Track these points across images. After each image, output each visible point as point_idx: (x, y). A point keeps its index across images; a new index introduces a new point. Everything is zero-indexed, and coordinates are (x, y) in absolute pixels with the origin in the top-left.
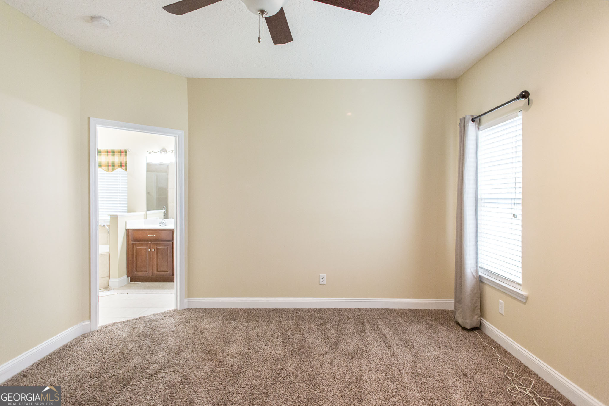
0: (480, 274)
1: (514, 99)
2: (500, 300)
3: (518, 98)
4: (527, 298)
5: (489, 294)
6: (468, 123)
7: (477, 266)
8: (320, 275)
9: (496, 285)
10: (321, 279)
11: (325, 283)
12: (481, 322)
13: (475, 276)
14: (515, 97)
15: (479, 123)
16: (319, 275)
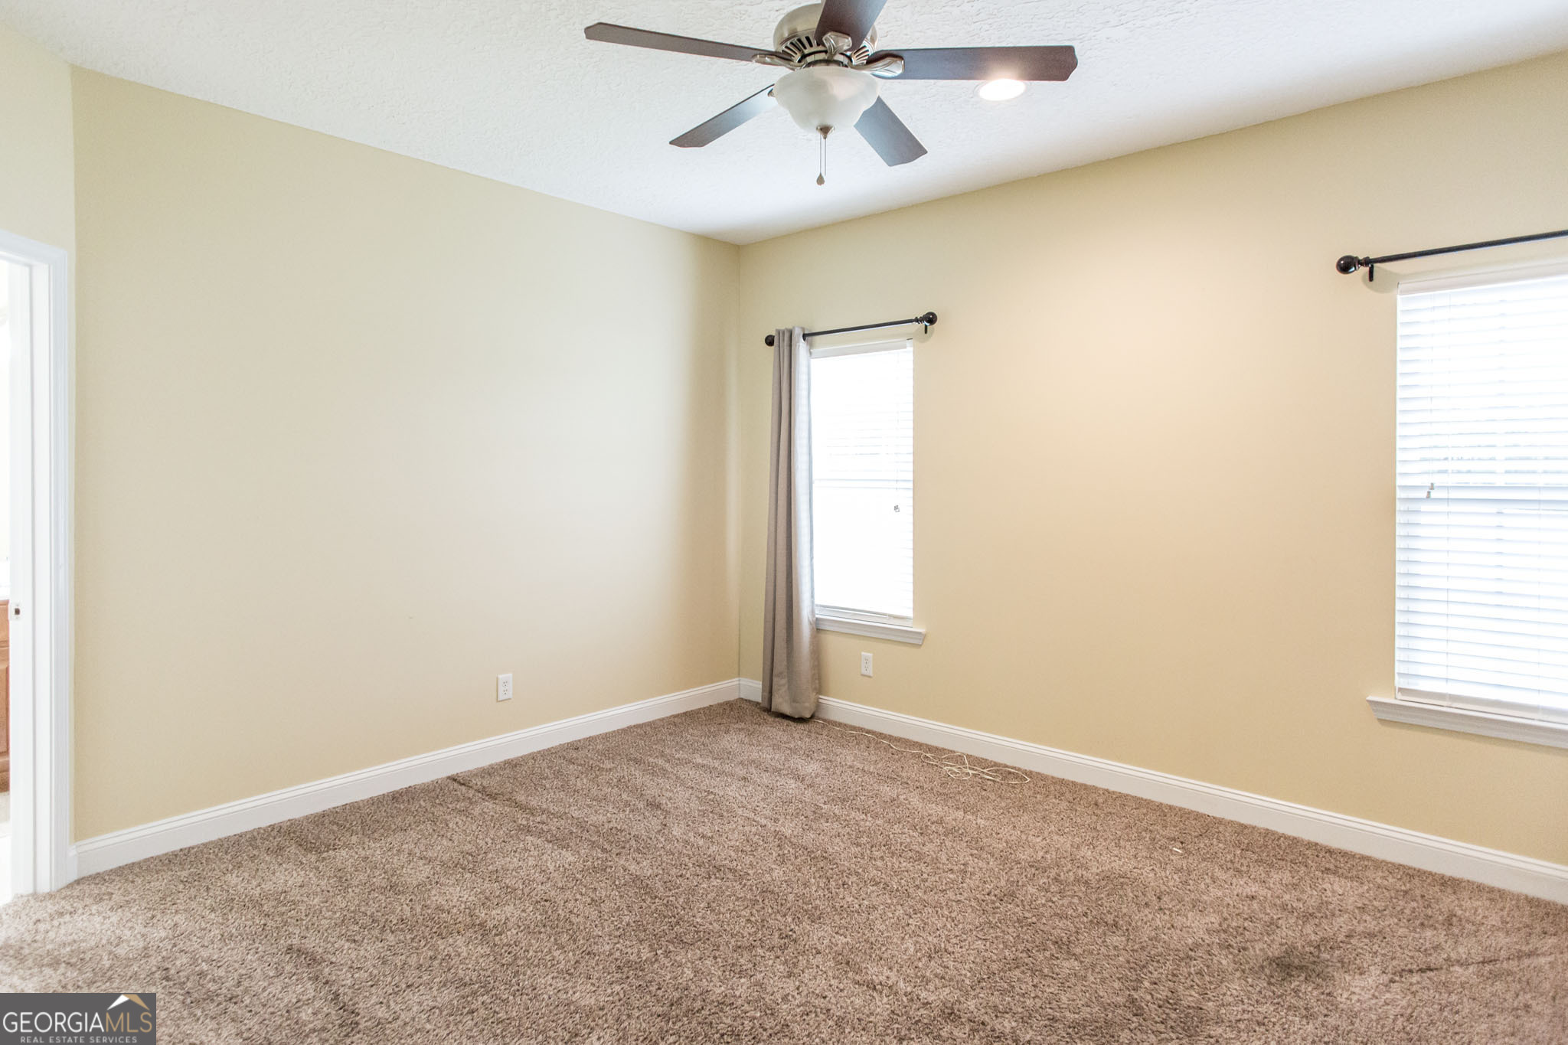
0: (817, 616)
1: (910, 321)
2: (863, 653)
3: (917, 320)
4: (923, 636)
5: (834, 646)
6: (798, 342)
7: (813, 602)
8: (500, 677)
9: (850, 629)
10: (501, 688)
11: (510, 695)
12: (818, 702)
13: (811, 620)
14: (914, 318)
15: (811, 345)
16: (497, 678)
